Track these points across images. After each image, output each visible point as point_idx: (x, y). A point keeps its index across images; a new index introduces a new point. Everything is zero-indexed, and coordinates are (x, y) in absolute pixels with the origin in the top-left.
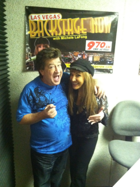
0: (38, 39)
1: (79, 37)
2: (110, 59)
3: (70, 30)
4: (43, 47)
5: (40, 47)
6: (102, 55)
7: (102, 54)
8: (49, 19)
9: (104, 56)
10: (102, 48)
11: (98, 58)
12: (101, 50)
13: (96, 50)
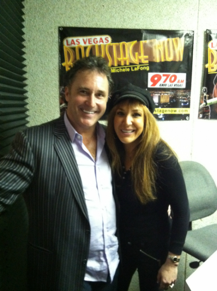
1: (138, 68)
2: (184, 99)
3: (124, 58)
6: (172, 93)
7: (172, 91)
8: (93, 44)
9: (175, 95)
10: (171, 84)
11: (167, 99)
12: (170, 86)
13: (163, 87)
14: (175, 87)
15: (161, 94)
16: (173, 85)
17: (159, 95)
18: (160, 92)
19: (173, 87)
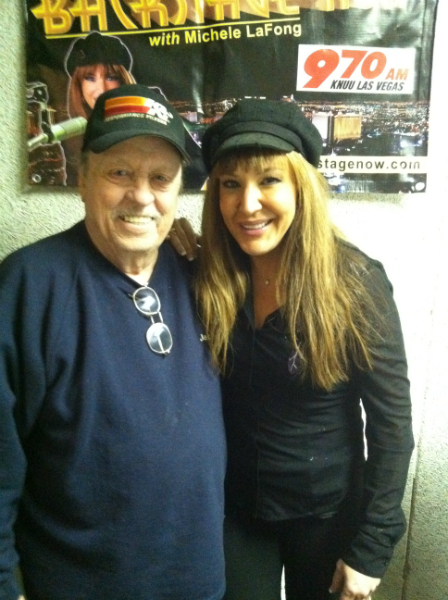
0: (81, 40)
1: (267, 30)
2: (408, 129)
4: (106, 76)
5: (91, 77)
6: (371, 109)
7: (372, 105)
9: (380, 115)
10: (369, 81)
11: (355, 127)
12: (364, 87)
13: (341, 91)
14: (380, 92)
15: (335, 112)
16: (375, 86)
17: (331, 114)
18: (333, 107)
19: (374, 91)
